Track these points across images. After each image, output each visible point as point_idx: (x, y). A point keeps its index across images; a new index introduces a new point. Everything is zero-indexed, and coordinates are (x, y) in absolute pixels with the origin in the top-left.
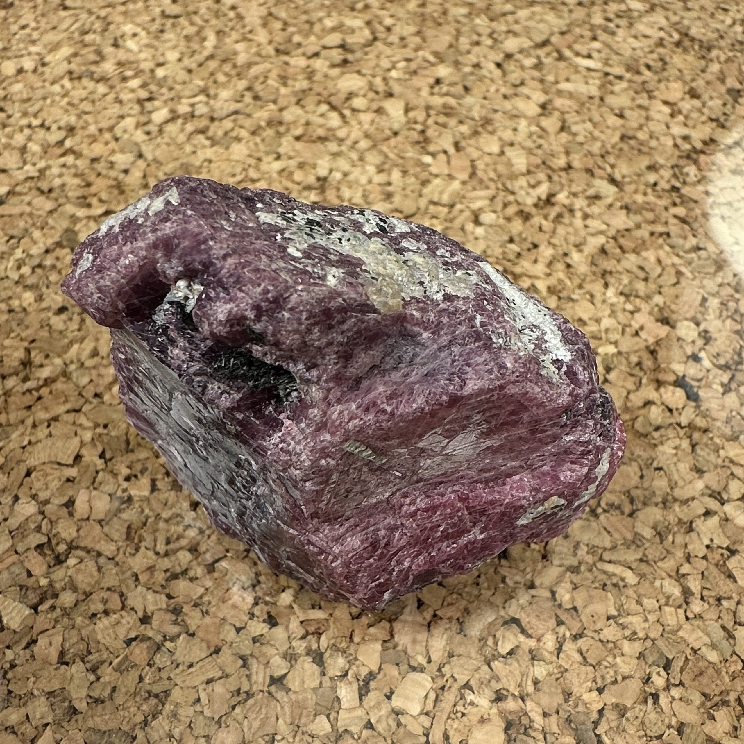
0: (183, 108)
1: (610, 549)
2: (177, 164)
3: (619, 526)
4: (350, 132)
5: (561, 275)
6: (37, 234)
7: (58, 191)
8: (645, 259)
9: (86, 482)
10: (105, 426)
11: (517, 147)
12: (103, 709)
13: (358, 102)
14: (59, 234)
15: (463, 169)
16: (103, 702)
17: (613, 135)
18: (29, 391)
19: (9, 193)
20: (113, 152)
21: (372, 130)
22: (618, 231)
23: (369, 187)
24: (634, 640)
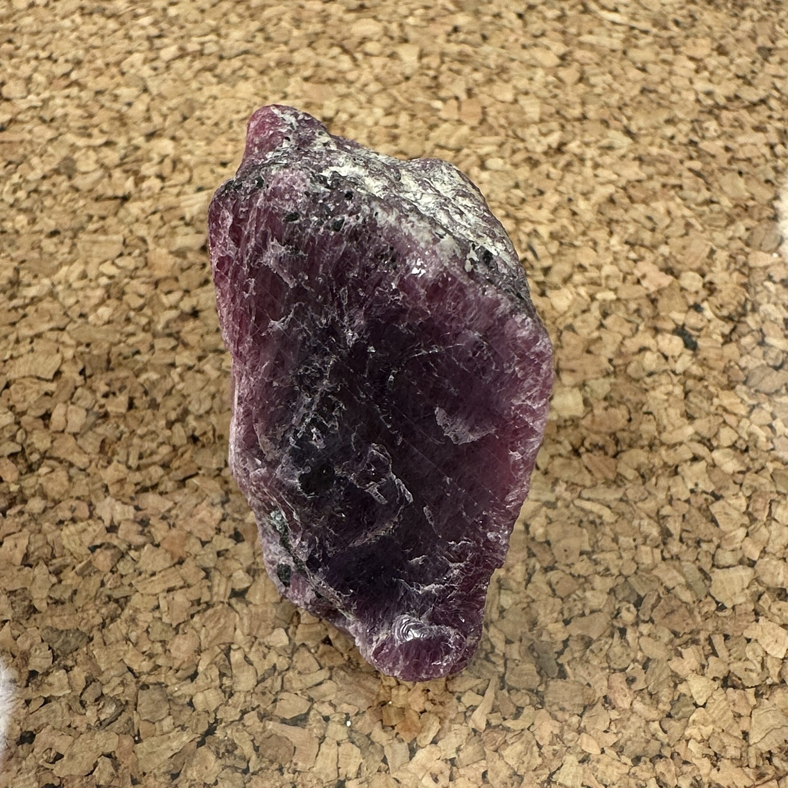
0: (193, 46)
3: (602, 466)
4: (360, 75)
5: (565, 222)
6: (35, 160)
8: (654, 210)
10: (88, 345)
11: (531, 95)
12: (63, 610)
13: (370, 47)
15: (474, 115)
16: (63, 603)
17: (632, 88)
18: (15, 308)
19: (11, 121)
20: (118, 85)
21: (383, 74)
22: (629, 182)
23: (375, 129)
24: (607, 576)
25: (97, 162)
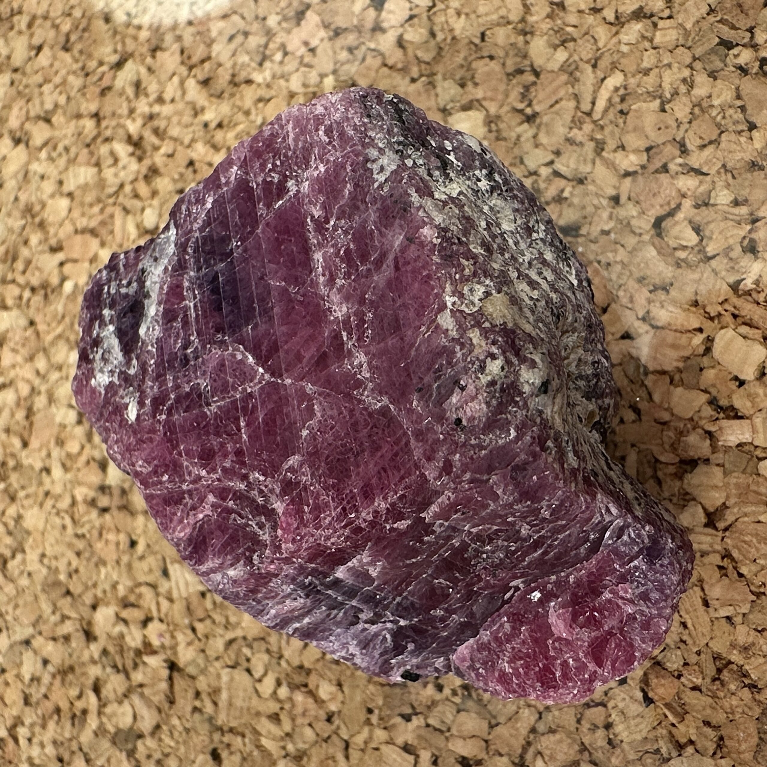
1: (578, 102)
2: (43, 597)
7: (61, 750)
9: (439, 741)
14: (118, 753)
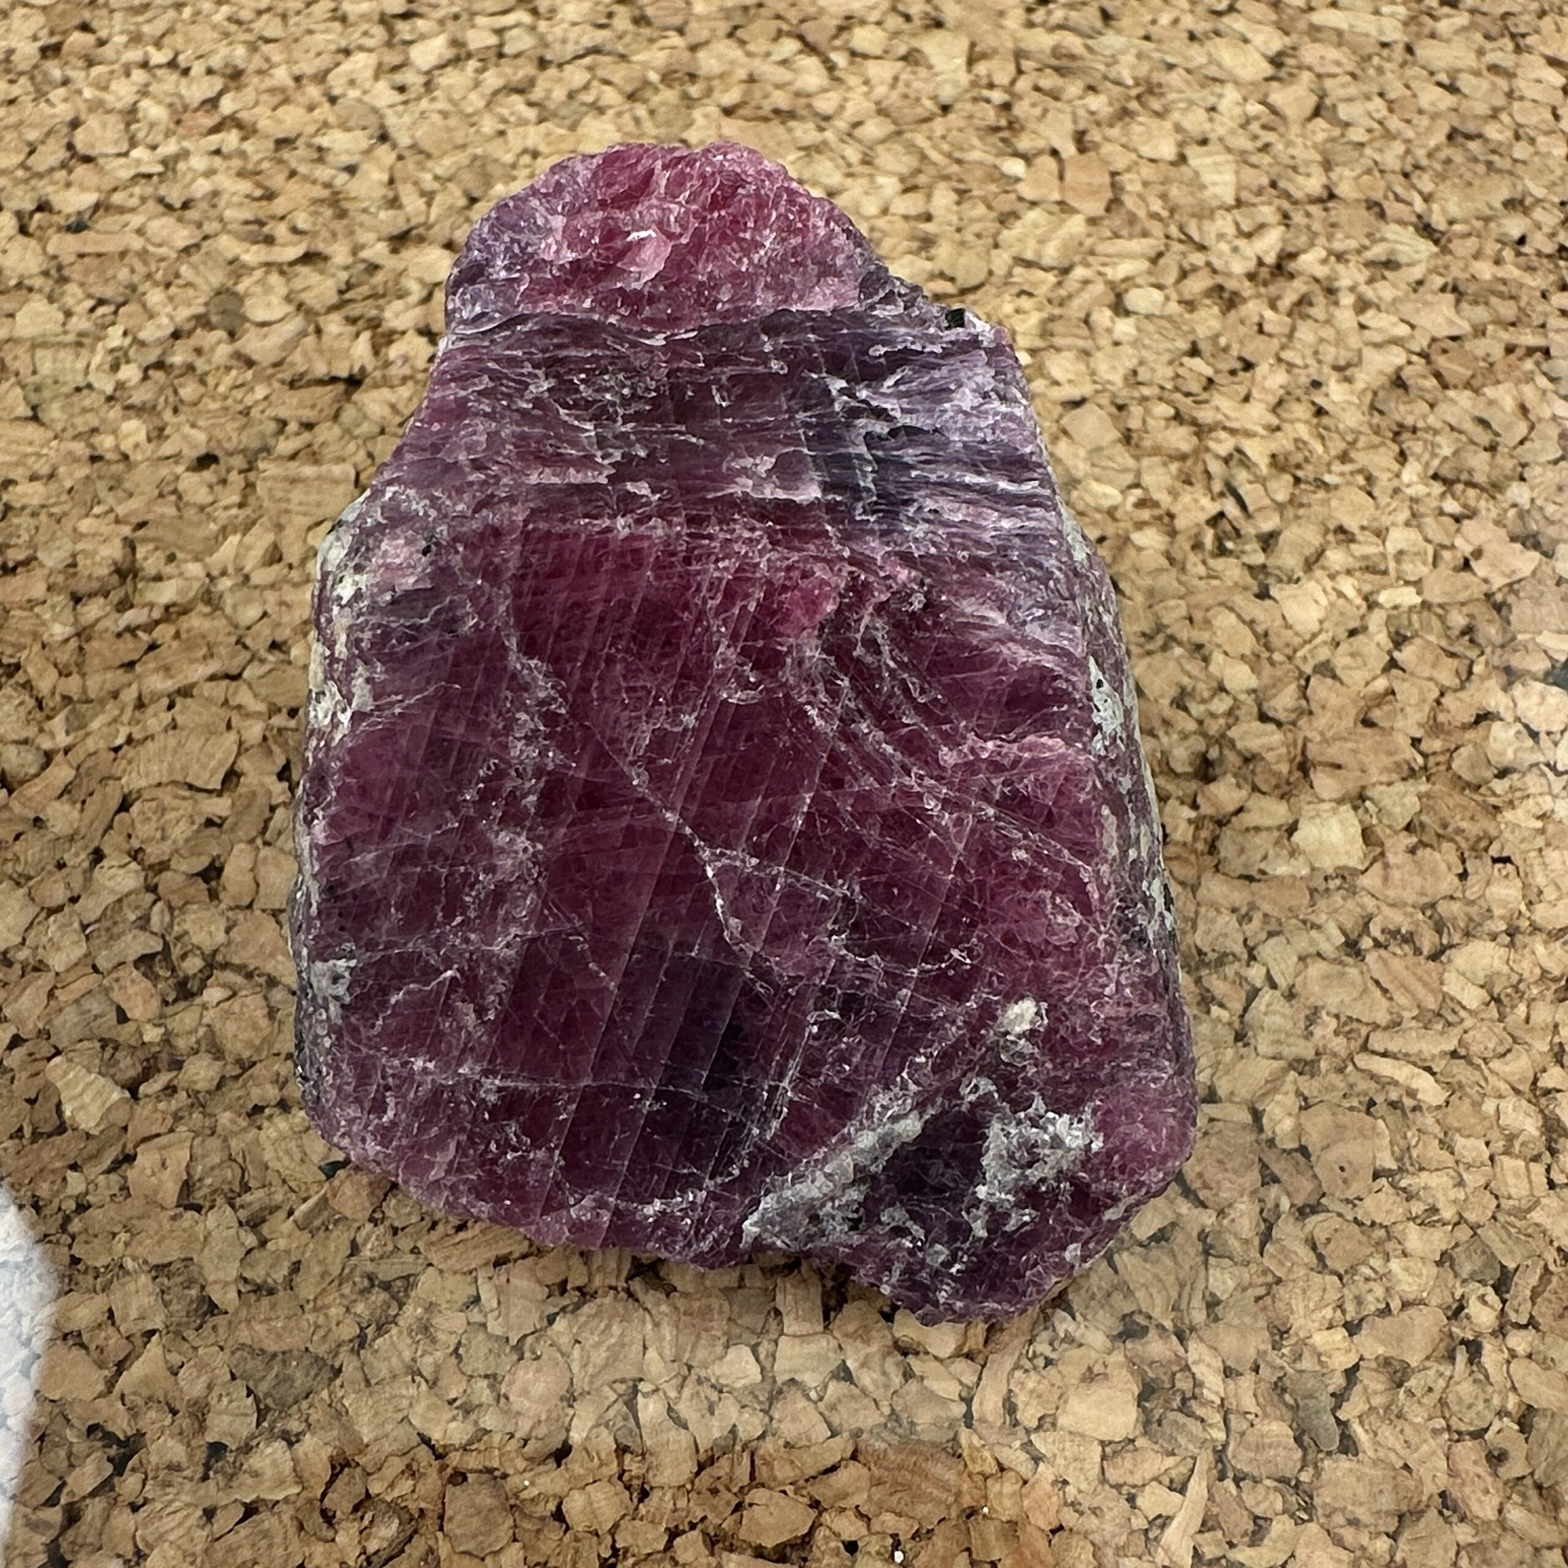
25: (288, 299)
